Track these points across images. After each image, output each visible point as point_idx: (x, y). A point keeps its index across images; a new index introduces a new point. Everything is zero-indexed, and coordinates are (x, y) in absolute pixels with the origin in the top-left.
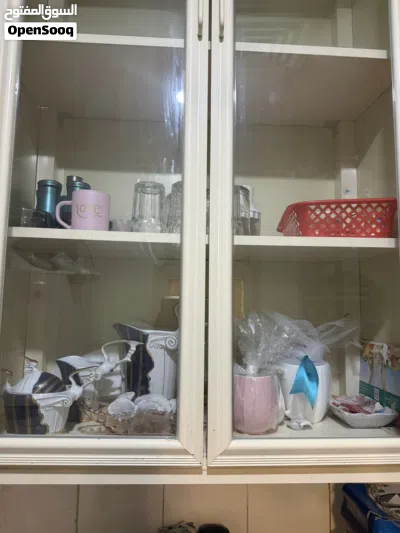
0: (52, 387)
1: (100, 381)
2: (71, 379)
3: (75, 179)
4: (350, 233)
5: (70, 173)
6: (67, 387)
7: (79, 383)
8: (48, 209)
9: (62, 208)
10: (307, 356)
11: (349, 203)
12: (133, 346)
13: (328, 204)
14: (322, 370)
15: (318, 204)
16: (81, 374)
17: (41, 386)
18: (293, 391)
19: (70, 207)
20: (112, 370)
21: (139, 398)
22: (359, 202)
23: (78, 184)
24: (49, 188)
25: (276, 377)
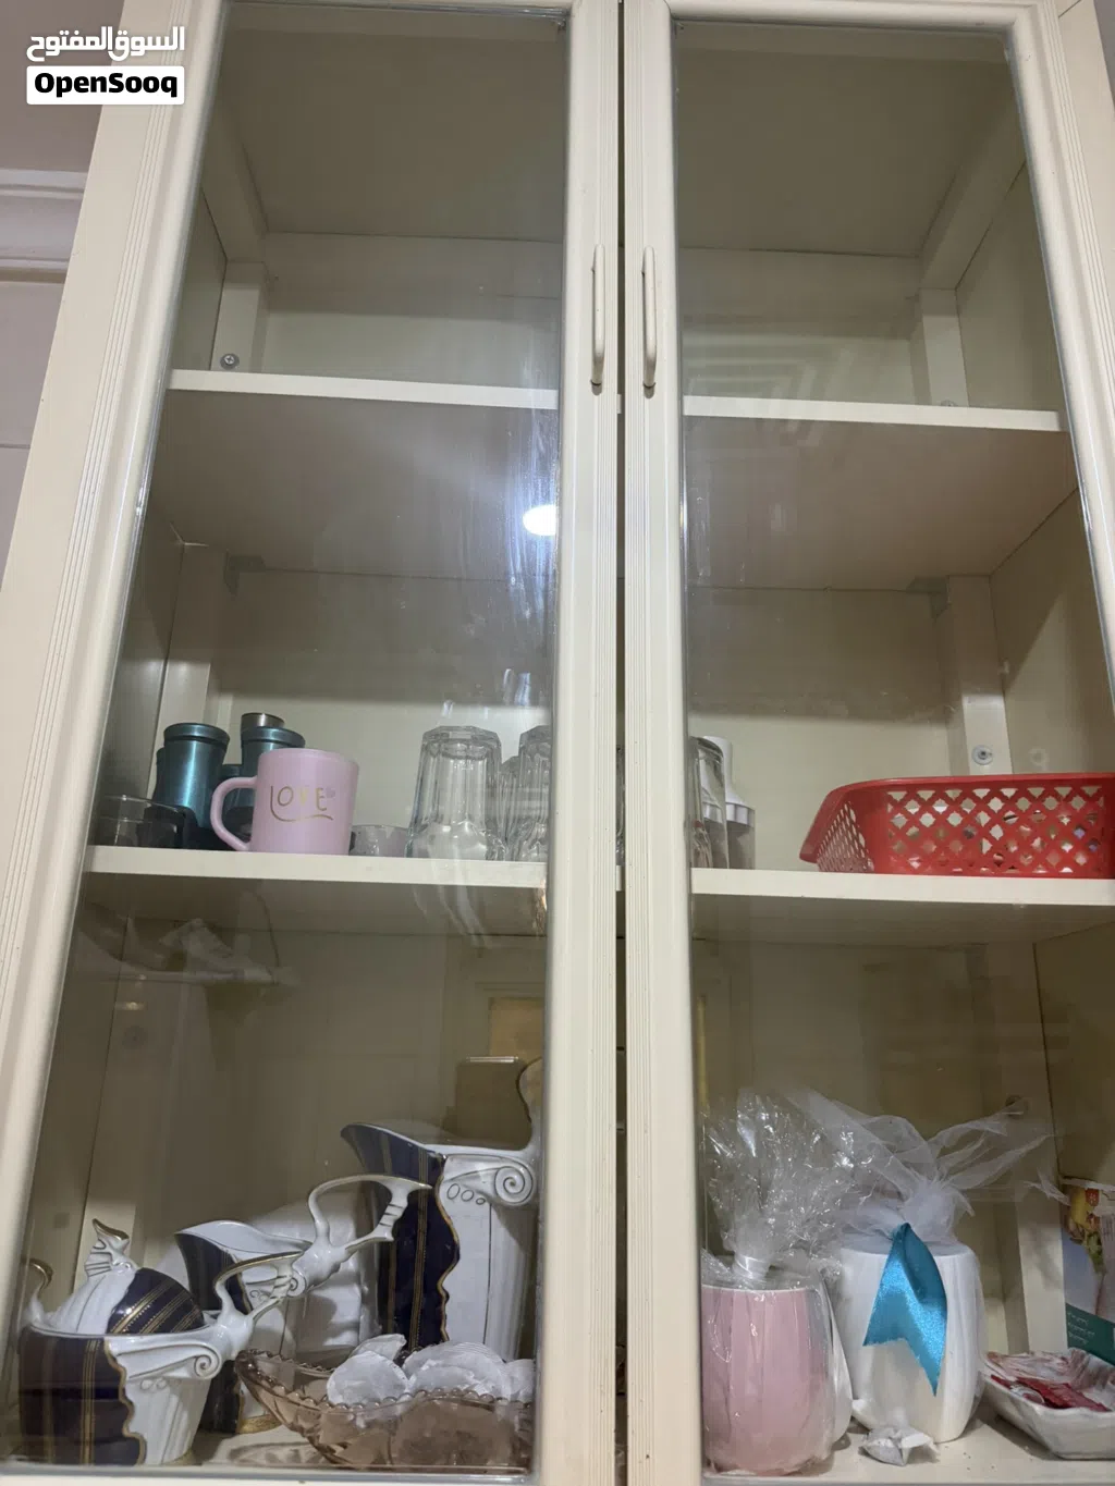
0: (162, 1315)
1: (300, 1300)
2: (221, 1291)
3: (262, 721)
4: (1003, 866)
5: (250, 706)
6: (206, 1315)
7: (242, 1307)
8: (187, 800)
9: (227, 798)
10: (907, 1226)
11: (995, 785)
12: (401, 1191)
13: (939, 787)
14: (955, 1267)
15: (912, 788)
16: (247, 1277)
17: (131, 1312)
18: (874, 1337)
19: (247, 793)
20: (336, 1268)
21: (415, 1356)
22: (1022, 784)
23: (272, 733)
24: (195, 744)
25: (820, 1291)
